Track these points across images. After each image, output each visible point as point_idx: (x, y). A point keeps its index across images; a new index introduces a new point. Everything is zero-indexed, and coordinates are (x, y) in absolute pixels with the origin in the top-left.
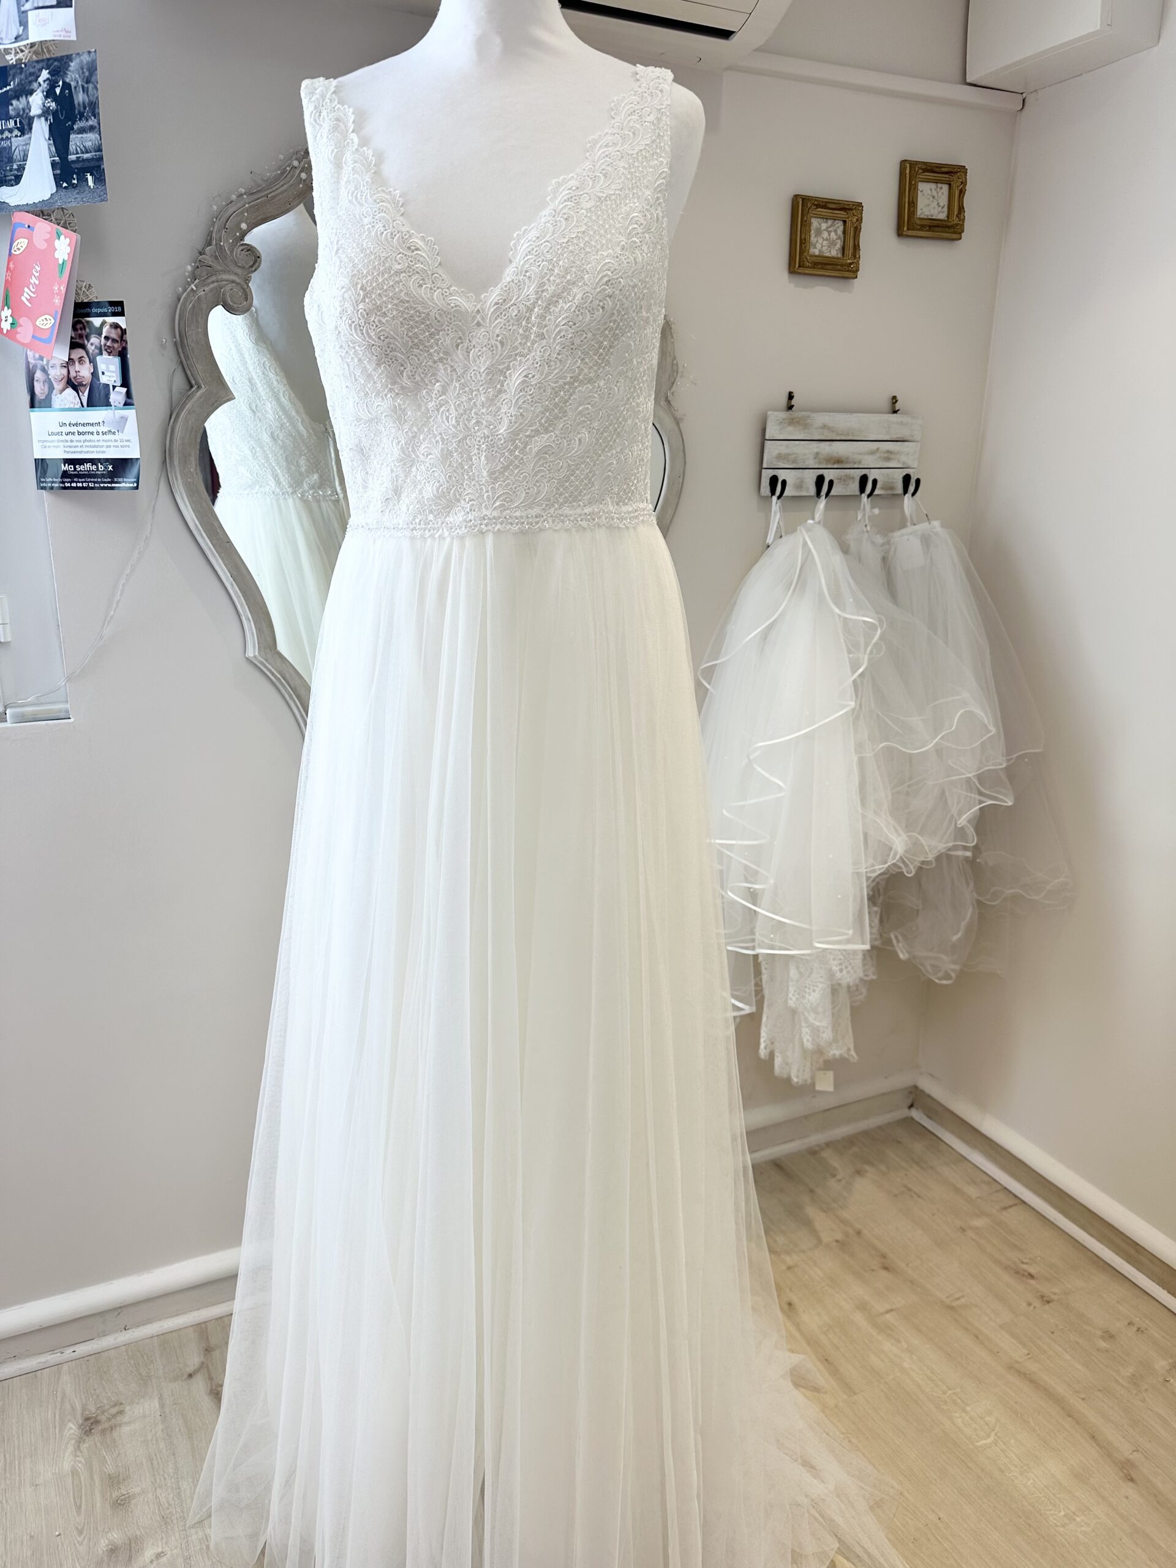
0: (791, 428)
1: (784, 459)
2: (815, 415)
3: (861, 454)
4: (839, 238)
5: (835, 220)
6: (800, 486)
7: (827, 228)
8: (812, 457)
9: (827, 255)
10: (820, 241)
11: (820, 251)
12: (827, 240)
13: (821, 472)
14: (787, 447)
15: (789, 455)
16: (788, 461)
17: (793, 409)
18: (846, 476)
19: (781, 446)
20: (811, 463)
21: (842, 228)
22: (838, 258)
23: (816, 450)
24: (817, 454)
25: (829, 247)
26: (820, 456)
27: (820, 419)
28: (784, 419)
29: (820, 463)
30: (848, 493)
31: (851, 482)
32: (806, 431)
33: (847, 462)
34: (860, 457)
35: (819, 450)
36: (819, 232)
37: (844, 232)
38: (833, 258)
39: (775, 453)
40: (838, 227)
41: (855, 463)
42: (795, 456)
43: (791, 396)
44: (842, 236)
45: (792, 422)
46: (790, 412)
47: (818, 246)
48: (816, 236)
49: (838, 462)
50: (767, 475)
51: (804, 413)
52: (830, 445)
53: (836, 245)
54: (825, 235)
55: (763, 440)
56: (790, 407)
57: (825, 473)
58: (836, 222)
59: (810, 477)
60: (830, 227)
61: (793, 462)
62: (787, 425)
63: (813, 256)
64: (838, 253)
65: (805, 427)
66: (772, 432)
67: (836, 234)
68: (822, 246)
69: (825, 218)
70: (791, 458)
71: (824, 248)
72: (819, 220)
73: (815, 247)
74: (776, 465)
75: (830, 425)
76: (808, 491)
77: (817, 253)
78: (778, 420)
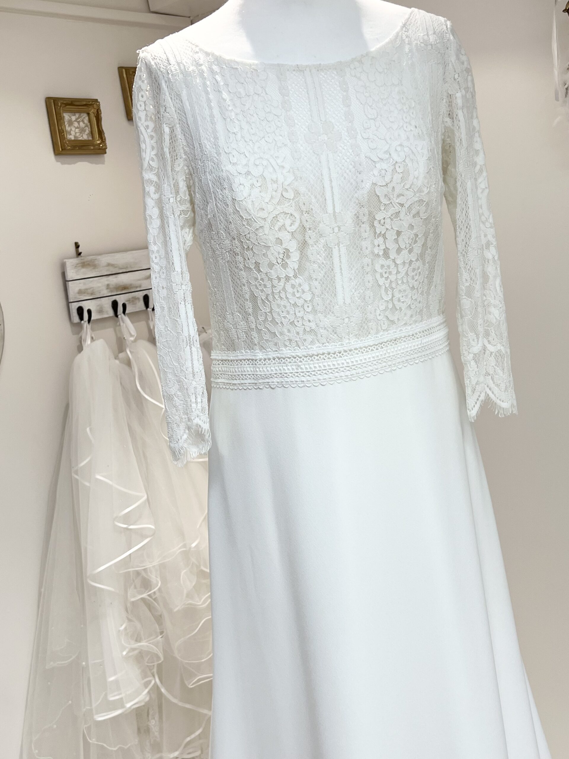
0: (83, 270)
1: (84, 293)
2: (99, 257)
3: (139, 280)
4: (87, 126)
5: (81, 113)
6: (100, 311)
7: (76, 119)
8: (104, 288)
9: (81, 138)
10: (73, 129)
11: (75, 137)
12: (77, 128)
13: (114, 298)
14: (84, 284)
15: (87, 289)
16: (88, 294)
17: (82, 255)
18: (133, 298)
19: (80, 283)
20: (105, 293)
21: (87, 118)
22: (89, 140)
23: (107, 283)
24: (108, 285)
25: (81, 133)
26: (111, 287)
27: (104, 260)
28: (78, 264)
29: (112, 291)
30: (138, 310)
31: (137, 301)
32: (96, 270)
33: (132, 288)
34: (139, 282)
35: (109, 283)
36: (71, 123)
37: (90, 121)
38: (85, 141)
39: (77, 290)
40: (84, 118)
41: (137, 287)
42: (91, 289)
43: (77, 246)
44: (89, 124)
45: (84, 265)
46: (80, 258)
47: (73, 133)
48: (69, 126)
49: (125, 289)
50: (74, 307)
51: (91, 257)
52: (116, 277)
53: (85, 131)
54: (76, 124)
55: (65, 282)
56: (79, 254)
57: (117, 298)
58: (82, 114)
59: (107, 303)
60: (78, 118)
61: (92, 294)
62: (80, 268)
63: (70, 141)
64: (88, 137)
65: (93, 267)
66: (71, 274)
67: (84, 123)
68: (76, 133)
69: (74, 112)
70: (90, 291)
71: (78, 134)
72: (69, 114)
73: (71, 134)
74: (79, 298)
75: (113, 263)
76: (108, 314)
77: (73, 139)
78: (73, 265)
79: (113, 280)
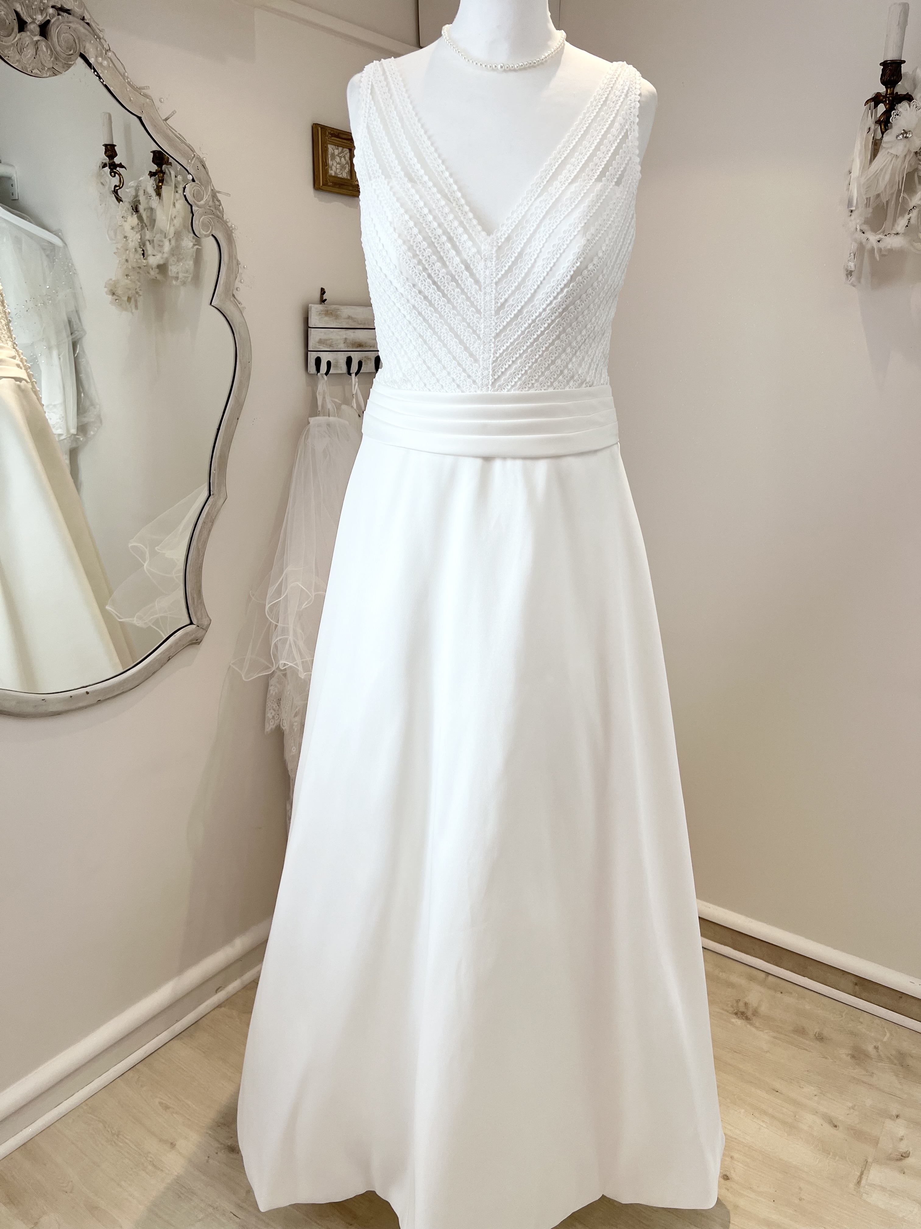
0: (326, 318)
1: (324, 344)
2: (342, 308)
4: (347, 163)
5: (343, 148)
6: (337, 366)
8: (342, 342)
9: (340, 176)
10: (335, 164)
11: (335, 173)
12: (339, 163)
13: (349, 354)
14: (325, 333)
15: (327, 340)
16: (326, 345)
17: (327, 302)
18: (365, 357)
19: (321, 332)
20: (342, 347)
21: (349, 155)
22: (347, 179)
23: (345, 336)
24: (346, 339)
25: (341, 170)
26: (348, 341)
27: (346, 311)
28: (322, 311)
29: (348, 347)
30: (369, 371)
31: (369, 362)
32: (338, 321)
33: (366, 346)
35: (347, 337)
36: (333, 157)
39: (317, 339)
40: (346, 154)
41: (370, 347)
42: (331, 341)
43: (323, 292)
44: (349, 161)
45: (327, 313)
46: (325, 305)
47: (334, 168)
48: (331, 160)
49: (360, 346)
50: (312, 357)
51: (335, 306)
52: (354, 332)
54: (338, 159)
55: (307, 328)
57: (352, 354)
58: (345, 150)
59: (342, 358)
60: (341, 153)
61: (330, 346)
62: (323, 316)
63: (331, 176)
64: (347, 176)
65: (334, 318)
66: (314, 321)
67: (345, 160)
68: (337, 169)
69: (338, 146)
70: (328, 342)
71: (338, 171)
72: (333, 146)
73: (332, 170)
74: (319, 348)
75: (353, 316)
76: (342, 370)
77: (333, 174)
78: (317, 312)
79: (352, 335)
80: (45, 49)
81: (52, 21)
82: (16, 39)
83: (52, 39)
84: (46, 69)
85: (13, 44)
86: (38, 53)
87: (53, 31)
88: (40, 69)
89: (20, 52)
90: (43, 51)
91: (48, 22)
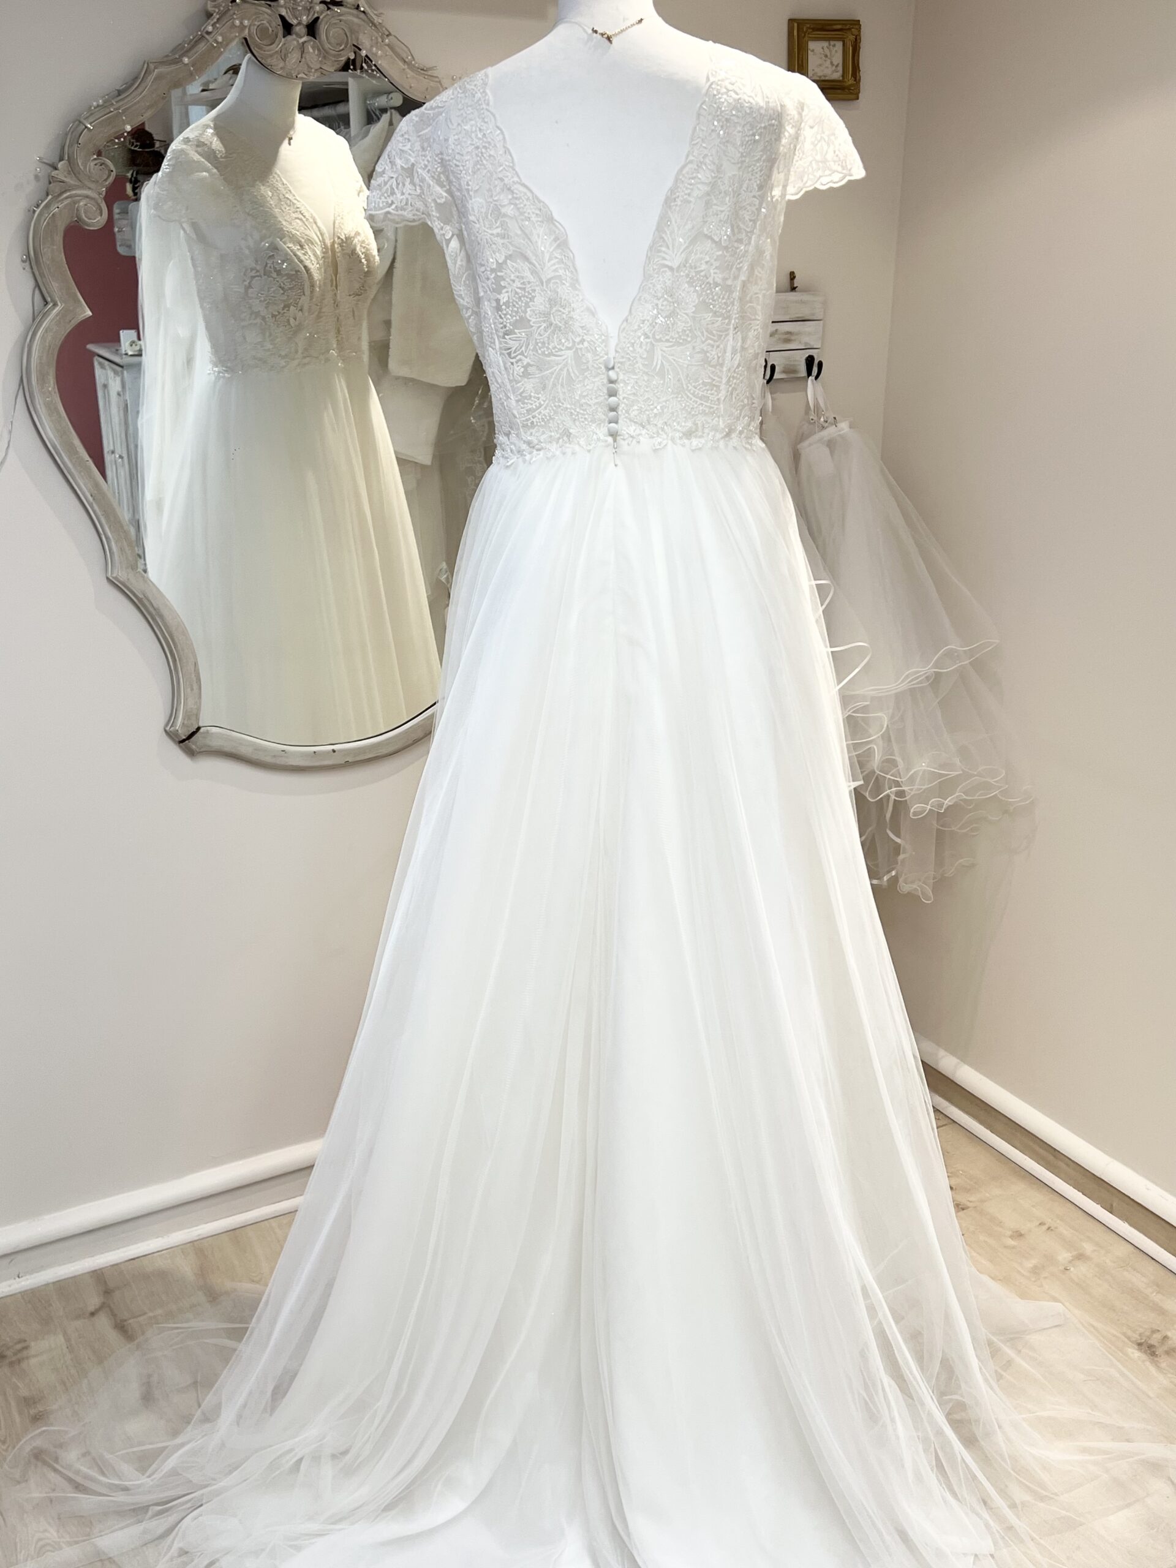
80: (311, 50)
81: (321, 17)
82: (280, 45)
83: (320, 38)
84: (313, 70)
85: (277, 52)
86: (304, 55)
87: (322, 28)
88: (306, 73)
89: (284, 60)
90: (309, 52)
91: (318, 18)
